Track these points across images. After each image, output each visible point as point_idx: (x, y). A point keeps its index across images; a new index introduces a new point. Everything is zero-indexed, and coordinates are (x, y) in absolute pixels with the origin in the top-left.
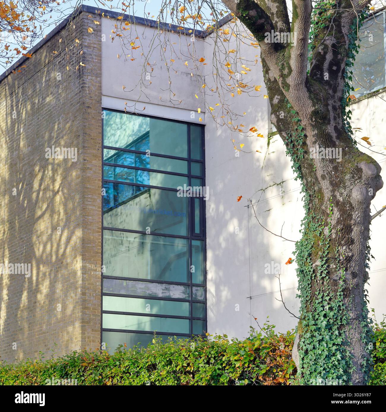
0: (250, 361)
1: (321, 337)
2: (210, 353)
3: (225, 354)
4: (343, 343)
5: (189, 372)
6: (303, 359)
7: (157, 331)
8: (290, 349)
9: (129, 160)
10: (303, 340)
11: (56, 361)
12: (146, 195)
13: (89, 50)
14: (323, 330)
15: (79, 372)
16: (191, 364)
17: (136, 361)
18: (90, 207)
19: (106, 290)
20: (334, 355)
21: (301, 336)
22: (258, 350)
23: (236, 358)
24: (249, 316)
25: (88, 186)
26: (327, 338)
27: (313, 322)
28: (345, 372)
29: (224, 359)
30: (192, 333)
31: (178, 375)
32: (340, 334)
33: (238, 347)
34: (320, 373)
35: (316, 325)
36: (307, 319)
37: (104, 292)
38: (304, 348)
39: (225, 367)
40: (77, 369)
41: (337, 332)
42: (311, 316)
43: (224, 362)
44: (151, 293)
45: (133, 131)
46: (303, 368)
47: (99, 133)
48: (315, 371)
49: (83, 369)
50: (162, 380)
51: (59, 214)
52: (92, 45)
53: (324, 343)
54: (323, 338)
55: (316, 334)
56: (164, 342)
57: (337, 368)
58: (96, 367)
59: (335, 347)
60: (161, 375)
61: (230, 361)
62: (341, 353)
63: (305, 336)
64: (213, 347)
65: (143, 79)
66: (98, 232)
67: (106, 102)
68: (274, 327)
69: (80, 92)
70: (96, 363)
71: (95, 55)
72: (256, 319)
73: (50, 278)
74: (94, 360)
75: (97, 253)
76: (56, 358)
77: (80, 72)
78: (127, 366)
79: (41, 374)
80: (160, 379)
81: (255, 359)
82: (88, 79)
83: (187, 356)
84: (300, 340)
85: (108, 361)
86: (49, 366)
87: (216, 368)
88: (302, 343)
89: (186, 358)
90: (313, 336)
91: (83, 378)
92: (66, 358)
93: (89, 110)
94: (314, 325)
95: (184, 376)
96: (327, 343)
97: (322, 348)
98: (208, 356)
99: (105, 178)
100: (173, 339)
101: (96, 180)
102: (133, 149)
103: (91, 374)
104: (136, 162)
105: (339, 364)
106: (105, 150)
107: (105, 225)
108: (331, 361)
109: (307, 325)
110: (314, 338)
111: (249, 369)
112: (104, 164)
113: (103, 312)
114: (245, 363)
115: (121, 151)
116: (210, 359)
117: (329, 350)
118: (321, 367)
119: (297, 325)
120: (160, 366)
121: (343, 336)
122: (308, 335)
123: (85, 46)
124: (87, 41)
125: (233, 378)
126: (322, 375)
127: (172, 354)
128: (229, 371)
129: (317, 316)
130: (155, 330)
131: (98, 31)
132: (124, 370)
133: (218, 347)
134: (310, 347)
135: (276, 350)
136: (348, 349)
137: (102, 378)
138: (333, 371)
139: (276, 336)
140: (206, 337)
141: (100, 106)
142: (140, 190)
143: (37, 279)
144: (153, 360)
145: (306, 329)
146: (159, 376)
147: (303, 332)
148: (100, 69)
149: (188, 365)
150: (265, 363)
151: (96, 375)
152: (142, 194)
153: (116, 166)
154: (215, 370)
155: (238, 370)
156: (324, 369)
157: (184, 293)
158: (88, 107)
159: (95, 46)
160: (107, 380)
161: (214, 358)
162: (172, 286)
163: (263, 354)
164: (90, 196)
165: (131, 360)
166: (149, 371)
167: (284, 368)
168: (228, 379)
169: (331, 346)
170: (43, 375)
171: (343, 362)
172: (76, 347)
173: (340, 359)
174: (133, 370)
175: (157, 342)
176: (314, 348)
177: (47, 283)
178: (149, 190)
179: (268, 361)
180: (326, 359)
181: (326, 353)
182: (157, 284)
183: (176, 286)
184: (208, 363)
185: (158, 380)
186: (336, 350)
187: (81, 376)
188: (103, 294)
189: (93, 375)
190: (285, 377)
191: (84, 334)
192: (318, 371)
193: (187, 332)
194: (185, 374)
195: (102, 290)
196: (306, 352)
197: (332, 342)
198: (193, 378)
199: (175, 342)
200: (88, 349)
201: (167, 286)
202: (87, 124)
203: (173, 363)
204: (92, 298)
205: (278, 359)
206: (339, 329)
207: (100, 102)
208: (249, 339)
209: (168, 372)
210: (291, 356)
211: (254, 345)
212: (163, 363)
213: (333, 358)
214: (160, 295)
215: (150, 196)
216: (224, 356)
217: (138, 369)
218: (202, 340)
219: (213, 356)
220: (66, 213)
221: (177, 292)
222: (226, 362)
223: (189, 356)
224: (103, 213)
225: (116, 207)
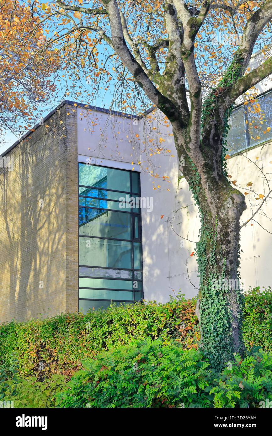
0: (170, 317)
1: (212, 301)
2: (146, 312)
3: (155, 312)
4: (226, 304)
5: (133, 325)
6: (202, 315)
7: (113, 299)
8: (194, 308)
9: (95, 193)
10: (202, 303)
11: (50, 320)
12: (105, 215)
13: (70, 127)
14: (214, 296)
15: (65, 326)
16: (134, 320)
17: (100, 319)
18: (71, 223)
19: (81, 274)
20: (220, 311)
21: (200, 301)
22: (175, 309)
23: (162, 315)
24: (169, 289)
25: (70, 210)
26: (216, 301)
27: (207, 292)
28: (228, 322)
29: (154, 316)
30: (134, 300)
31: (126, 327)
32: (224, 299)
33: (163, 308)
34: (212, 323)
35: (209, 293)
36: (204, 289)
37: (80, 275)
38: (203, 308)
39: (155, 321)
40: (63, 324)
41: (222, 297)
42: (206, 289)
43: (154, 318)
44: (109, 275)
45: (97, 175)
46: (202, 320)
47: (76, 177)
48: (209, 322)
49: (67, 324)
50: (116, 330)
51: (54, 224)
52: (72, 124)
53: (214, 304)
54: (214, 301)
55: (209, 299)
56: (117, 306)
57: (222, 319)
58: (75, 323)
59: (221, 307)
60: (115, 327)
61: (158, 317)
62: (225, 310)
63: (203, 300)
64: (147, 308)
65: (101, 144)
66: (76, 238)
67: (80, 159)
68: (184, 295)
69: (64, 152)
70: (75, 320)
71: (74, 130)
72: (173, 290)
73: (48, 264)
74: (74, 319)
75: (76, 251)
76: (50, 317)
77: (64, 140)
78: (94, 322)
79: (41, 328)
80: (115, 329)
81: (173, 315)
82: (69, 144)
83: (131, 315)
84: (200, 303)
85: (83, 319)
86: (45, 323)
87: (150, 321)
88: (201, 305)
89: (131, 316)
90: (207, 300)
91: (67, 330)
92: (56, 317)
93: (70, 164)
94: (208, 293)
95: (130, 327)
96: (216, 304)
97: (213, 307)
98: (144, 314)
99: (80, 205)
100: (123, 304)
101: (74, 206)
102: (97, 187)
103: (72, 327)
104: (99, 195)
105: (224, 317)
106: (80, 188)
107: (80, 234)
108: (219, 315)
109: (204, 294)
110: (208, 302)
111: (170, 322)
112: (79, 196)
113: (79, 288)
114: (167, 318)
115: (89, 188)
116: (145, 316)
117: (218, 309)
118: (213, 319)
119: (198, 293)
120: (115, 321)
121: (226, 299)
122: (205, 299)
123: (68, 125)
124: (69, 121)
125: (160, 328)
126: (214, 324)
127: (123, 313)
128: (157, 323)
129: (210, 288)
130: (112, 299)
131: (75, 115)
132: (93, 324)
133: (150, 308)
134: (206, 307)
135: (186, 309)
136: (229, 307)
137: (79, 330)
138: (220, 322)
139: (186, 300)
140: (143, 302)
141: (77, 161)
142: (101, 212)
143: (40, 265)
144: (111, 318)
145: (203, 296)
146: (114, 327)
147: (201, 298)
148: (76, 138)
149: (133, 320)
150: (179, 318)
151: (75, 328)
152: (103, 214)
153: (86, 197)
154: (149, 323)
155: (163, 322)
156: (215, 321)
157: (129, 275)
158: (70, 161)
159: (74, 124)
160: (82, 331)
161: (148, 315)
162: (121, 271)
163: (178, 312)
164: (70, 216)
165: (97, 318)
166: (108, 324)
167: (191, 320)
168: (157, 328)
169: (218, 306)
170: (42, 328)
171: (226, 316)
172: (63, 311)
173: (224, 314)
174: (98, 324)
175: (113, 306)
176: (209, 307)
177: (46, 268)
178: (107, 212)
179: (181, 316)
180: (216, 314)
181: (216, 310)
182: (113, 270)
183: (124, 271)
184: (144, 318)
185: (114, 330)
186: (222, 308)
187: (66, 329)
188: (79, 277)
189: (74, 328)
190: (191, 326)
191: (68, 302)
192: (211, 322)
193: (131, 299)
194: (131, 326)
195: (79, 274)
196: (204, 310)
197: (219, 304)
198: (136, 328)
199: (124, 306)
200: (70, 311)
201: (119, 271)
202: (69, 172)
203: (123, 319)
204: (72, 280)
205: (187, 315)
206: (223, 295)
207: (76, 158)
208: (169, 303)
209: (120, 325)
210: (195, 313)
211: (172, 307)
212: (117, 319)
213: (220, 314)
214: (115, 277)
215: (108, 215)
216: (154, 314)
217: (102, 323)
218: (140, 304)
219: (147, 314)
220: (57, 223)
221: (125, 274)
222: (155, 318)
223: (133, 314)
224: (79, 226)
225: (87, 222)
